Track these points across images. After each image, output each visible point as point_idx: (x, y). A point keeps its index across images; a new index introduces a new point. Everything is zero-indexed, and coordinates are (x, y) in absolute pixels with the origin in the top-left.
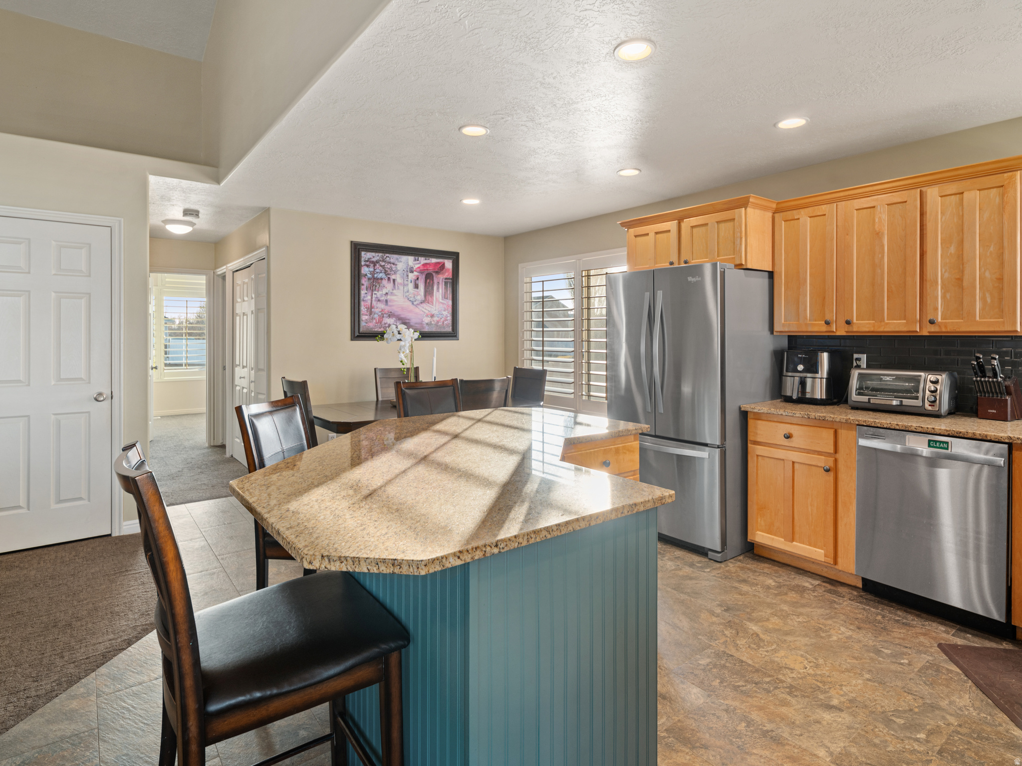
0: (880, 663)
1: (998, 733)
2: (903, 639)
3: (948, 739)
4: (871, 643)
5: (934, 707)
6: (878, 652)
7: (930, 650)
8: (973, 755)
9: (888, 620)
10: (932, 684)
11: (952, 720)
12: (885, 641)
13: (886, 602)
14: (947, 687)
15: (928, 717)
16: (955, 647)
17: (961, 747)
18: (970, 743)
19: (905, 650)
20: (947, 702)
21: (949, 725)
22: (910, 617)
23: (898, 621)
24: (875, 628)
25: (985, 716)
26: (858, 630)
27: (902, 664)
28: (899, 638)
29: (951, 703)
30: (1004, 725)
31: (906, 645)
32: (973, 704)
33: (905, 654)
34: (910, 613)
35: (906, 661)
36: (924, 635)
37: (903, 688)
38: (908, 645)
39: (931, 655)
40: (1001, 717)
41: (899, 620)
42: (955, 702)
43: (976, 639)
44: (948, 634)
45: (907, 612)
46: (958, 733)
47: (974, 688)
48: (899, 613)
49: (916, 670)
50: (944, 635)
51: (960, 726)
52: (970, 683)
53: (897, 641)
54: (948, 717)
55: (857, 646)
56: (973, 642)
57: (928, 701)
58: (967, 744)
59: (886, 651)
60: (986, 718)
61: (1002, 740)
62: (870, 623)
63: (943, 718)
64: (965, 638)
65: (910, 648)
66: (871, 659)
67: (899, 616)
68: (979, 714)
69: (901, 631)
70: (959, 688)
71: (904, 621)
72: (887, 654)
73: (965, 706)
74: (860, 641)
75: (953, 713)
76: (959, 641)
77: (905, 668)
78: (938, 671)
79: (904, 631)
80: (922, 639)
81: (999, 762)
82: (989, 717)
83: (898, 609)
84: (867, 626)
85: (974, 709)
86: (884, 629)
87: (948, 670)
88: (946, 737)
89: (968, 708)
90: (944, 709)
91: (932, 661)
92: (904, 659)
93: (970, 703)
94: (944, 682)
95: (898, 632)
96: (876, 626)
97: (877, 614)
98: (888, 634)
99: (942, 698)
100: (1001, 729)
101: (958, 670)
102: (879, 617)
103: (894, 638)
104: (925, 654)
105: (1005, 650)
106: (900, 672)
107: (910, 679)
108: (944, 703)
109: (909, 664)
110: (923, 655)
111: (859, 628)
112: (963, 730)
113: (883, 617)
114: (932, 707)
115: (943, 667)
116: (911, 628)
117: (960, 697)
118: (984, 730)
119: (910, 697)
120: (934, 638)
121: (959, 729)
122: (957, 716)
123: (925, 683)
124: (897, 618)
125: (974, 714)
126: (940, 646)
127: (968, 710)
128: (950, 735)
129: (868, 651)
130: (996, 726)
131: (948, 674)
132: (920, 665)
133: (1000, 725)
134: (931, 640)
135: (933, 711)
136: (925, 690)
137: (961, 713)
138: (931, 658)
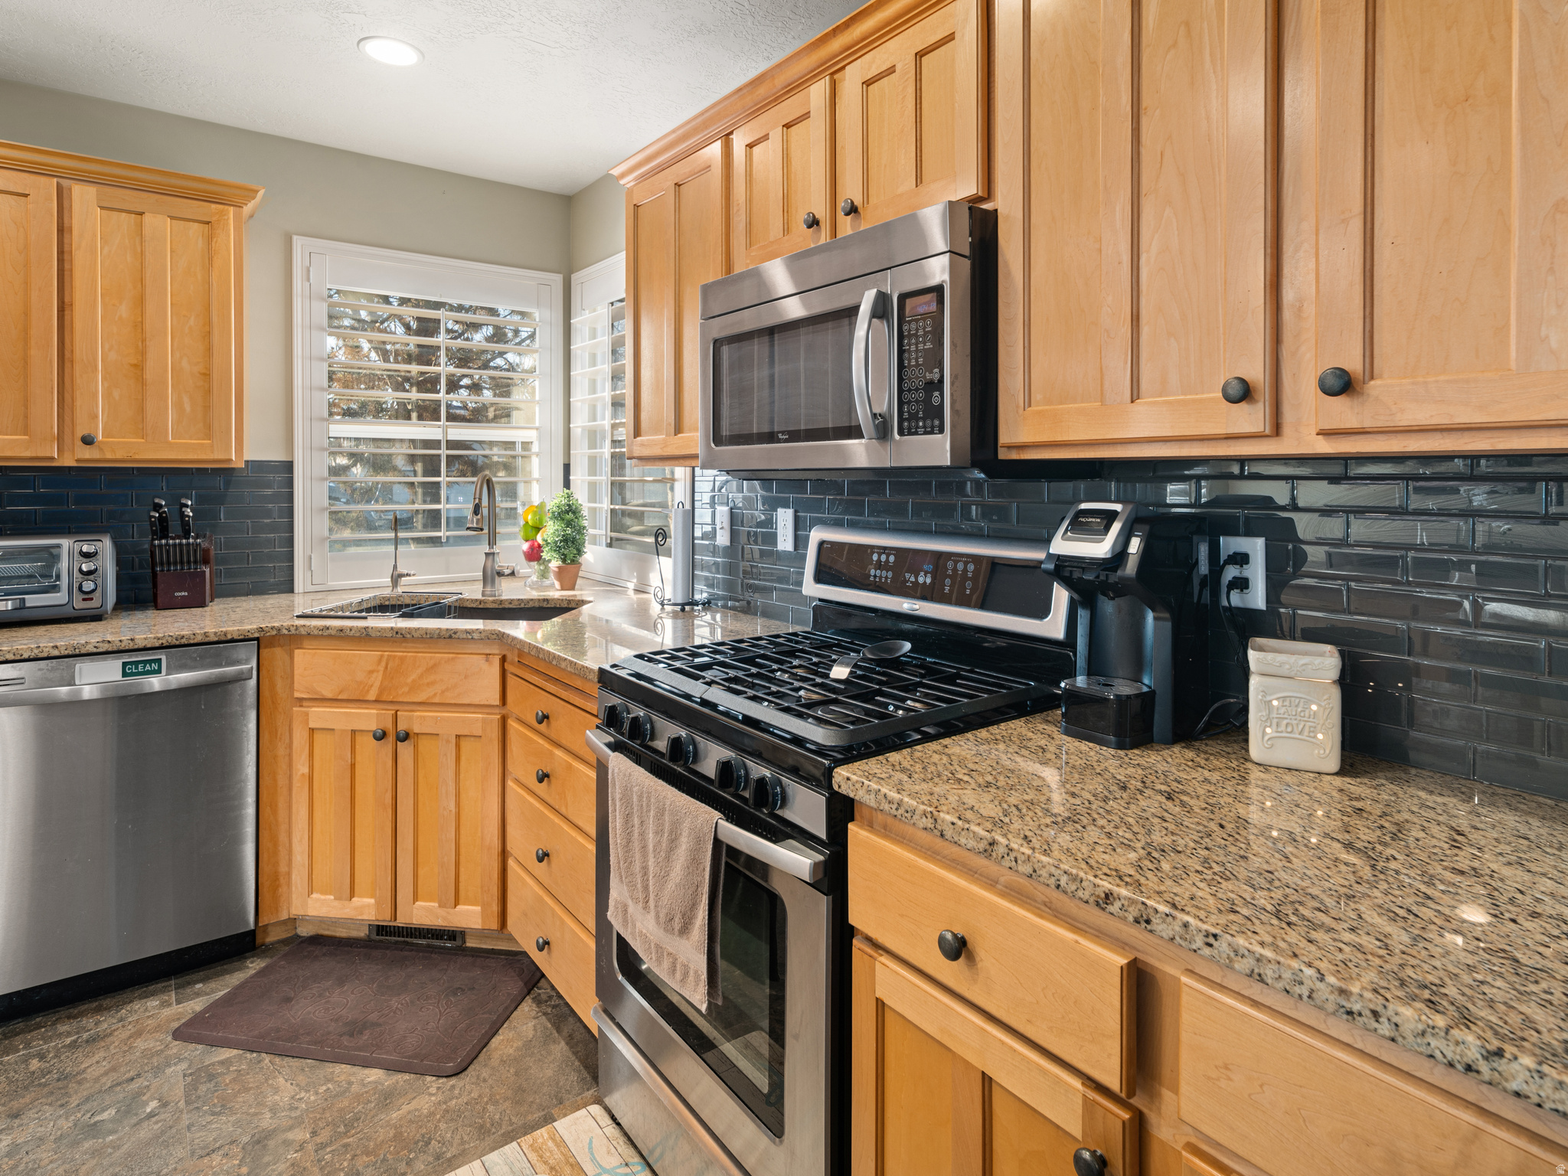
0: (116, 1148)
1: (358, 1097)
2: (114, 1069)
3: (322, 1169)
4: (65, 1124)
5: (261, 1140)
6: (94, 1130)
7: (170, 1052)
8: (365, 1158)
9: (56, 1056)
10: (225, 1107)
11: (299, 1135)
12: (87, 1099)
13: (21, 1025)
14: (247, 1090)
15: (268, 1164)
16: (197, 1020)
17: (345, 1164)
18: (346, 1146)
19: (134, 1086)
20: (268, 1115)
21: (301, 1147)
22: (88, 1022)
23: (74, 1045)
24: (46, 1090)
25: (324, 1088)
26: (17, 1121)
27: (151, 1115)
28: (106, 1073)
29: (274, 1110)
30: (353, 1079)
31: (128, 1076)
32: (297, 1085)
33: (139, 1093)
34: (82, 1014)
35: (154, 1104)
36: (139, 1034)
37: (193, 1153)
38: (132, 1074)
39: (180, 1060)
40: (341, 1071)
41: (75, 1041)
42: (276, 1104)
43: (212, 985)
44: (170, 1005)
45: (75, 1017)
46: (322, 1146)
47: (277, 1060)
48: (63, 1028)
49: (182, 1104)
50: (167, 1012)
51: (314, 1133)
52: (267, 1059)
53: (107, 1082)
54: (290, 1136)
55: (44, 1155)
56: (213, 991)
57: (245, 1139)
58: (346, 1152)
59: (105, 1116)
60: (328, 1089)
61: (371, 1102)
62: (26, 1088)
63: (287, 1143)
64: (198, 994)
65: (139, 1075)
66: (95, 1153)
67: (69, 1034)
68: (317, 1093)
69: (96, 1058)
70: (260, 1077)
71: (85, 1036)
72: (112, 1120)
73: (293, 1098)
74: (41, 1139)
75: (290, 1123)
76: (196, 1005)
77: (162, 1117)
78: (211, 1077)
79: (102, 1054)
80: (141, 1044)
81: (395, 1136)
82: (330, 1086)
83: (54, 1024)
84: (27, 1100)
85: (307, 1091)
86: (64, 1077)
87: (222, 1063)
88: (316, 1169)
89: (298, 1097)
90: (274, 1130)
91: (190, 1067)
92: (146, 1104)
93: (294, 1087)
94: (237, 1088)
95: (94, 1065)
96: (45, 1085)
97: (26, 1061)
98: (79, 1083)
99: (256, 1114)
100: (355, 1088)
101: (235, 1052)
102: (35, 1064)
103: (97, 1080)
104: (169, 1065)
105: (261, 973)
106: (163, 1132)
107: (189, 1128)
108: (267, 1121)
109: (164, 1104)
110: (168, 1071)
111: (16, 1116)
112: (324, 1136)
113: (42, 1057)
114: (258, 1142)
115: (213, 1064)
116: (109, 1040)
117: (276, 1090)
118: (341, 1110)
119: (216, 1158)
120: (158, 1028)
121: (318, 1140)
122: (298, 1122)
123: (214, 1114)
124: (68, 1040)
125: (312, 1098)
126: (177, 1035)
127: (301, 1099)
128: (319, 1161)
129: (75, 1144)
130: (347, 1090)
131: (228, 1069)
132: (179, 1091)
133: (350, 1083)
134: (157, 1035)
135: (265, 1146)
136: (225, 1125)
137: (298, 1113)
138: (184, 1065)
